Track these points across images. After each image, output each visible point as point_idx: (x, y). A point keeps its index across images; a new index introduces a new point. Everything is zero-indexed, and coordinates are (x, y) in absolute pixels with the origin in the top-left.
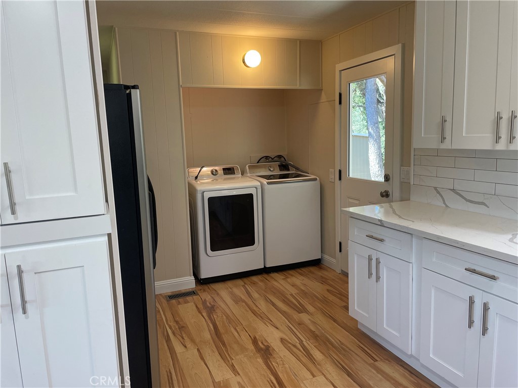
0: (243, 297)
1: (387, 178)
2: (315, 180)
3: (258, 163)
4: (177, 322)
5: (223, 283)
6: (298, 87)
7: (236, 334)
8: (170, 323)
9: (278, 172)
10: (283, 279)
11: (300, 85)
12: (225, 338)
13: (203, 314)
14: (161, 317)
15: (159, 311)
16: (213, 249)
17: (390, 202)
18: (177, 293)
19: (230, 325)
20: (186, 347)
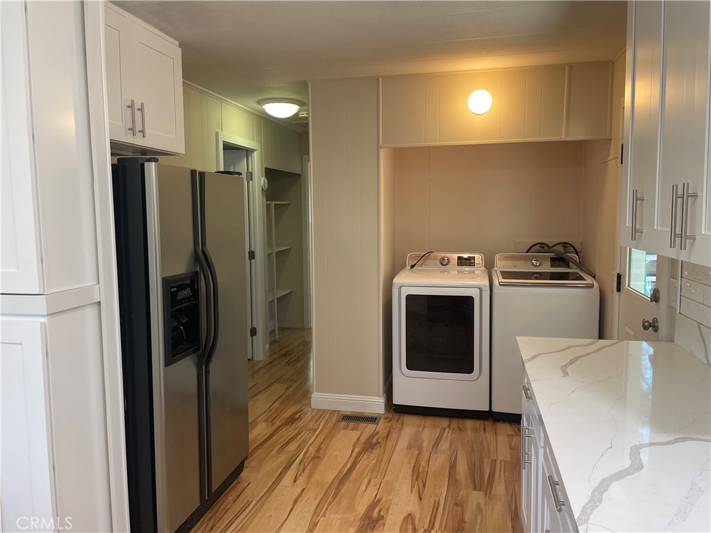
0: (425, 444)
1: (655, 297)
2: (591, 286)
3: (527, 252)
4: (319, 449)
5: (422, 417)
6: (563, 138)
7: (363, 487)
8: (310, 448)
9: (547, 268)
10: (508, 435)
11: (567, 135)
12: (347, 487)
13: (356, 449)
14: (310, 439)
15: (315, 431)
16: (410, 367)
17: (657, 340)
18: (358, 415)
19: (370, 474)
20: (295, 481)
